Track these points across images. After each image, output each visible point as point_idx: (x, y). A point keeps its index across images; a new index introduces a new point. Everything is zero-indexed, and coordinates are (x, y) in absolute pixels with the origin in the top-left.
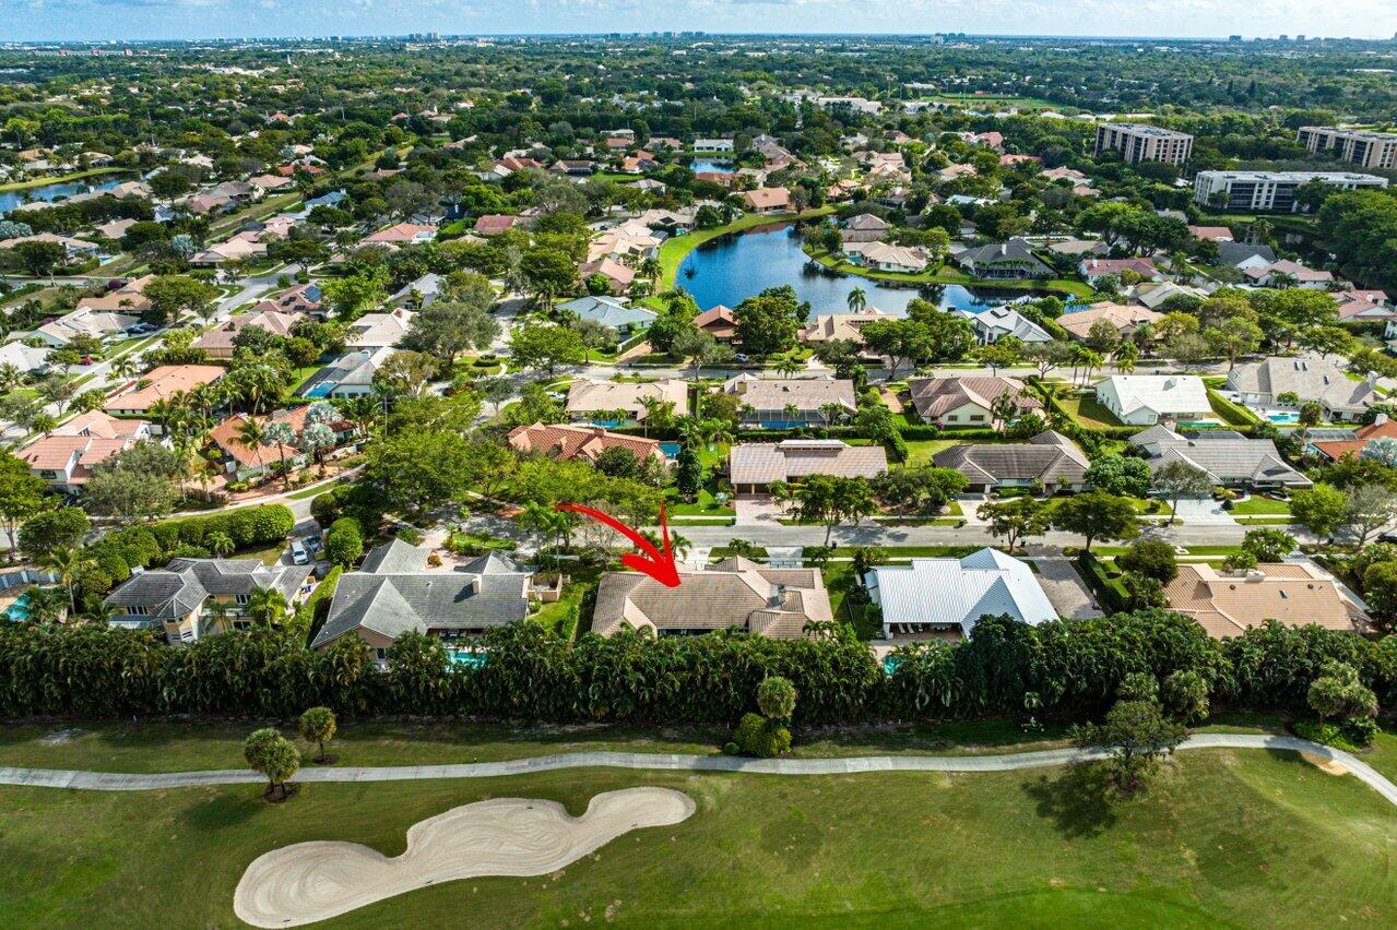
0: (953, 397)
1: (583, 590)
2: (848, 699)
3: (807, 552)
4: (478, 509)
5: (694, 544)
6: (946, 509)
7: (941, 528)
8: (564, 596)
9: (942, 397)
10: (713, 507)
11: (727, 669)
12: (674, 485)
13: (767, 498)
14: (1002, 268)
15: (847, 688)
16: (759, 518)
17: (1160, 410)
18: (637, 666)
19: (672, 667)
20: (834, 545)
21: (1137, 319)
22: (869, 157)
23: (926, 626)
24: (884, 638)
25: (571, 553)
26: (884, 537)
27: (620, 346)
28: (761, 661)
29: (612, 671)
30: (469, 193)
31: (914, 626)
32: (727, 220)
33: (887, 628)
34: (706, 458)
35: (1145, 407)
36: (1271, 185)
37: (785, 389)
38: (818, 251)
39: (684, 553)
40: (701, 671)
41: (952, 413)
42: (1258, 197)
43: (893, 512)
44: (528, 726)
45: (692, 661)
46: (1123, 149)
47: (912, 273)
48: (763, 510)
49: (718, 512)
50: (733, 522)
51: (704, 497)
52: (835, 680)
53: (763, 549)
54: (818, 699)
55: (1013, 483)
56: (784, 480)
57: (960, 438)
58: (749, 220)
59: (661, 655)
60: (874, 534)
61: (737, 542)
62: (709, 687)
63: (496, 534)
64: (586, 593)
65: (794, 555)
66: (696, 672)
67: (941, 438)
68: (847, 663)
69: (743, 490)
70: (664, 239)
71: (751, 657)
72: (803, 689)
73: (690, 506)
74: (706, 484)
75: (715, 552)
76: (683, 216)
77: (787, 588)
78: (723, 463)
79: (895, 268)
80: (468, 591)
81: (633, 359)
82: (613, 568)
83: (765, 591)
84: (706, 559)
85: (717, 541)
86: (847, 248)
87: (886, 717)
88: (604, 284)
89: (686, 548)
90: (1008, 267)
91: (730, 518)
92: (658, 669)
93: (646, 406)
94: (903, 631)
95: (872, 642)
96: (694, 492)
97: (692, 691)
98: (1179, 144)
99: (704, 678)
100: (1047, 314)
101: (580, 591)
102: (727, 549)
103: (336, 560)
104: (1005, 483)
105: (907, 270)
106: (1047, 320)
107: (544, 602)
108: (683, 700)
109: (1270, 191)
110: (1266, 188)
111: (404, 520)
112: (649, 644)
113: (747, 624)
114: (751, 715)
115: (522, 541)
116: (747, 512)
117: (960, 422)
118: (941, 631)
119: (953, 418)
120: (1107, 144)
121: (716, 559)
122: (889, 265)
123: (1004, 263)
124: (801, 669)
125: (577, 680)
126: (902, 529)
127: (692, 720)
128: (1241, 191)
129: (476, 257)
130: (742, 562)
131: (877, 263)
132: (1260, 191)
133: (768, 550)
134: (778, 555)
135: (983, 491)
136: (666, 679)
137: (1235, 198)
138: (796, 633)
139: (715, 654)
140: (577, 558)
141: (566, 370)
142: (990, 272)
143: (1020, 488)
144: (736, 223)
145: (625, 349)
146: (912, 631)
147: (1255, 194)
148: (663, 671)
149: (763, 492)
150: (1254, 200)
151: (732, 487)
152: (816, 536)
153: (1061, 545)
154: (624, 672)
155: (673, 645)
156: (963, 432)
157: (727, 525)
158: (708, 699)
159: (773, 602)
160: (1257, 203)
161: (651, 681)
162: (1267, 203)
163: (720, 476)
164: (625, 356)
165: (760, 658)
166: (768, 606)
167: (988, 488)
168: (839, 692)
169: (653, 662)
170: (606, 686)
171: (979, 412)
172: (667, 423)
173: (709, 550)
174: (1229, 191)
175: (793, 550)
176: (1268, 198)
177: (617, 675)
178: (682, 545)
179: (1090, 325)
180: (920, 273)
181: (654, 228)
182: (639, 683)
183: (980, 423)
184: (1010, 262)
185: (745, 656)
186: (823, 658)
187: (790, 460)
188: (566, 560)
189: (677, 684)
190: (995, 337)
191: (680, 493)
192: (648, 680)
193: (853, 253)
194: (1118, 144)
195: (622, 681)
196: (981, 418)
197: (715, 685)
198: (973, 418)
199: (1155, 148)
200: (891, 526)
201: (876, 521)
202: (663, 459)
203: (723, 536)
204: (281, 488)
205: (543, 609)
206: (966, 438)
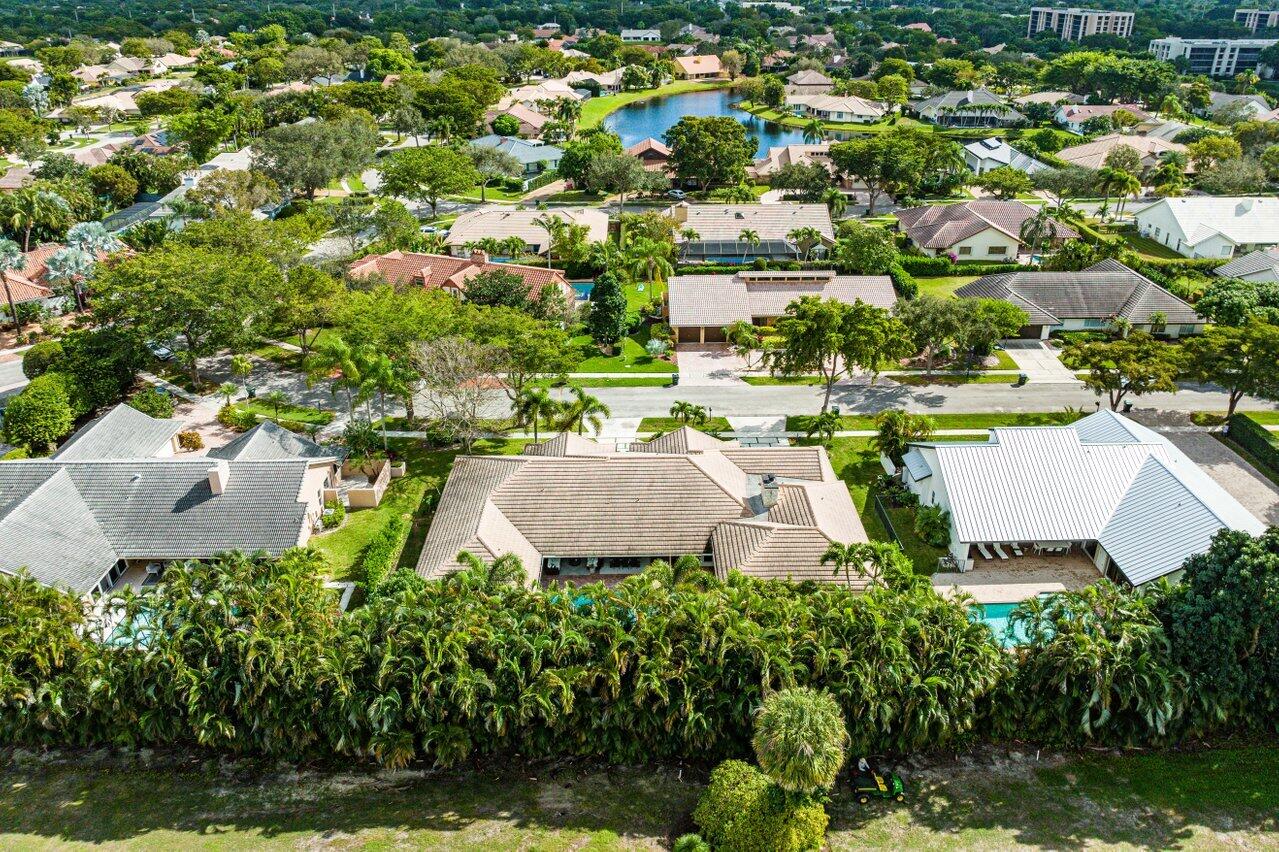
0: (964, 224)
1: (423, 488)
2: (945, 721)
3: (792, 424)
4: (289, 367)
5: (612, 414)
6: (991, 361)
7: (992, 386)
8: (389, 499)
9: (949, 224)
10: (644, 361)
11: (677, 660)
12: (586, 331)
13: (724, 348)
14: (971, 114)
15: (944, 695)
16: (713, 375)
17: (1239, 240)
18: (478, 659)
19: (554, 656)
20: (837, 412)
21: (1158, 150)
22: (800, 38)
23: (1027, 547)
24: (956, 570)
25: (416, 428)
26: (910, 401)
27: (526, 183)
28: (753, 640)
29: (420, 670)
30: (375, 56)
31: (1007, 547)
32: (655, 84)
33: (960, 552)
34: (635, 298)
35: (1220, 235)
36: (1233, 50)
37: (738, 216)
38: (756, 108)
39: (597, 425)
40: (622, 663)
41: (965, 244)
42: (1219, 63)
43: (913, 365)
44: (251, 779)
45: (601, 640)
46: (1060, 30)
47: (867, 123)
48: (720, 364)
49: (651, 367)
50: (675, 382)
51: (630, 348)
52: (916, 682)
53: (723, 420)
54: (879, 722)
55: (1079, 325)
56: (750, 322)
57: (982, 274)
58: (679, 86)
59: (532, 629)
60: (892, 397)
61: (683, 407)
62: (639, 699)
63: (304, 402)
64: (427, 493)
65: (774, 429)
66: (610, 666)
67: (954, 274)
68: (938, 641)
69: (688, 337)
70: (586, 97)
71: (729, 631)
72: (852, 709)
73: (610, 361)
74: (633, 331)
75: (648, 423)
76: (607, 79)
77: (778, 481)
78: (657, 304)
79: (848, 118)
80: (203, 491)
81: (543, 198)
82: (480, 451)
83: (741, 487)
84: (632, 435)
85: (650, 409)
86: (790, 100)
87: (1008, 744)
88: (512, 126)
89: (599, 415)
90: (978, 114)
91: (670, 375)
92: (525, 661)
93: (549, 229)
94: (988, 556)
95: (937, 576)
96: (616, 339)
97: (601, 707)
98: (1120, 21)
99: (628, 679)
100: (1044, 149)
101: (417, 491)
102: (667, 420)
103: (15, 439)
104: (1069, 325)
105: (861, 120)
106: (1045, 155)
107: (351, 510)
108: (584, 723)
109: (1231, 56)
110: (1227, 53)
111: (172, 382)
112: (510, 600)
113: (709, 548)
114: (734, 767)
115: (343, 411)
116: (693, 366)
117: (975, 255)
118: (1054, 553)
119: (966, 250)
120: (1041, 27)
121: (649, 435)
122: (840, 114)
123: (973, 109)
124: (843, 657)
125: (345, 689)
126: (934, 390)
127: (605, 758)
128: (1200, 57)
129: (362, 94)
130: (694, 437)
131: (827, 114)
132: (1221, 57)
133: (732, 422)
134: (747, 430)
135: (1038, 337)
136: (541, 685)
137: (1195, 64)
138: (807, 567)
139: (653, 622)
140: (424, 435)
141: (456, 208)
142: (957, 120)
143: (1091, 331)
144: (665, 88)
145: (532, 187)
146: (1004, 556)
147: (1217, 57)
148: (536, 663)
149: (718, 338)
150: (1214, 66)
151: (672, 333)
152: (807, 400)
153: (1186, 410)
154: (448, 668)
155: (561, 604)
156: (984, 268)
157: (666, 386)
158: (636, 723)
159: (754, 506)
160: (1218, 70)
161: (509, 691)
162: (1228, 70)
163: (654, 320)
164: (531, 195)
165: (752, 633)
166: (744, 515)
167: (1045, 332)
168: (925, 705)
169: (512, 644)
170: (406, 700)
171: (1000, 242)
172: (578, 254)
173: (638, 422)
174: (1188, 56)
175: (773, 421)
176: (1230, 63)
177: (432, 677)
178: (593, 410)
179: (1105, 155)
180: (876, 123)
181: (576, 87)
182: (482, 695)
183: (1001, 257)
184: (980, 108)
185: (718, 629)
186: (889, 632)
187: (754, 294)
188: (404, 440)
189: (568, 695)
190: (987, 170)
191: (595, 343)
192: (503, 688)
193: (798, 106)
194: (1054, 25)
195: (444, 690)
196: (1002, 250)
197: (653, 697)
198: (993, 250)
199: (1095, 26)
200: (916, 384)
201: (892, 378)
202: (571, 297)
203: (660, 402)
204: (14, 341)
205: (347, 520)
206: (988, 273)
